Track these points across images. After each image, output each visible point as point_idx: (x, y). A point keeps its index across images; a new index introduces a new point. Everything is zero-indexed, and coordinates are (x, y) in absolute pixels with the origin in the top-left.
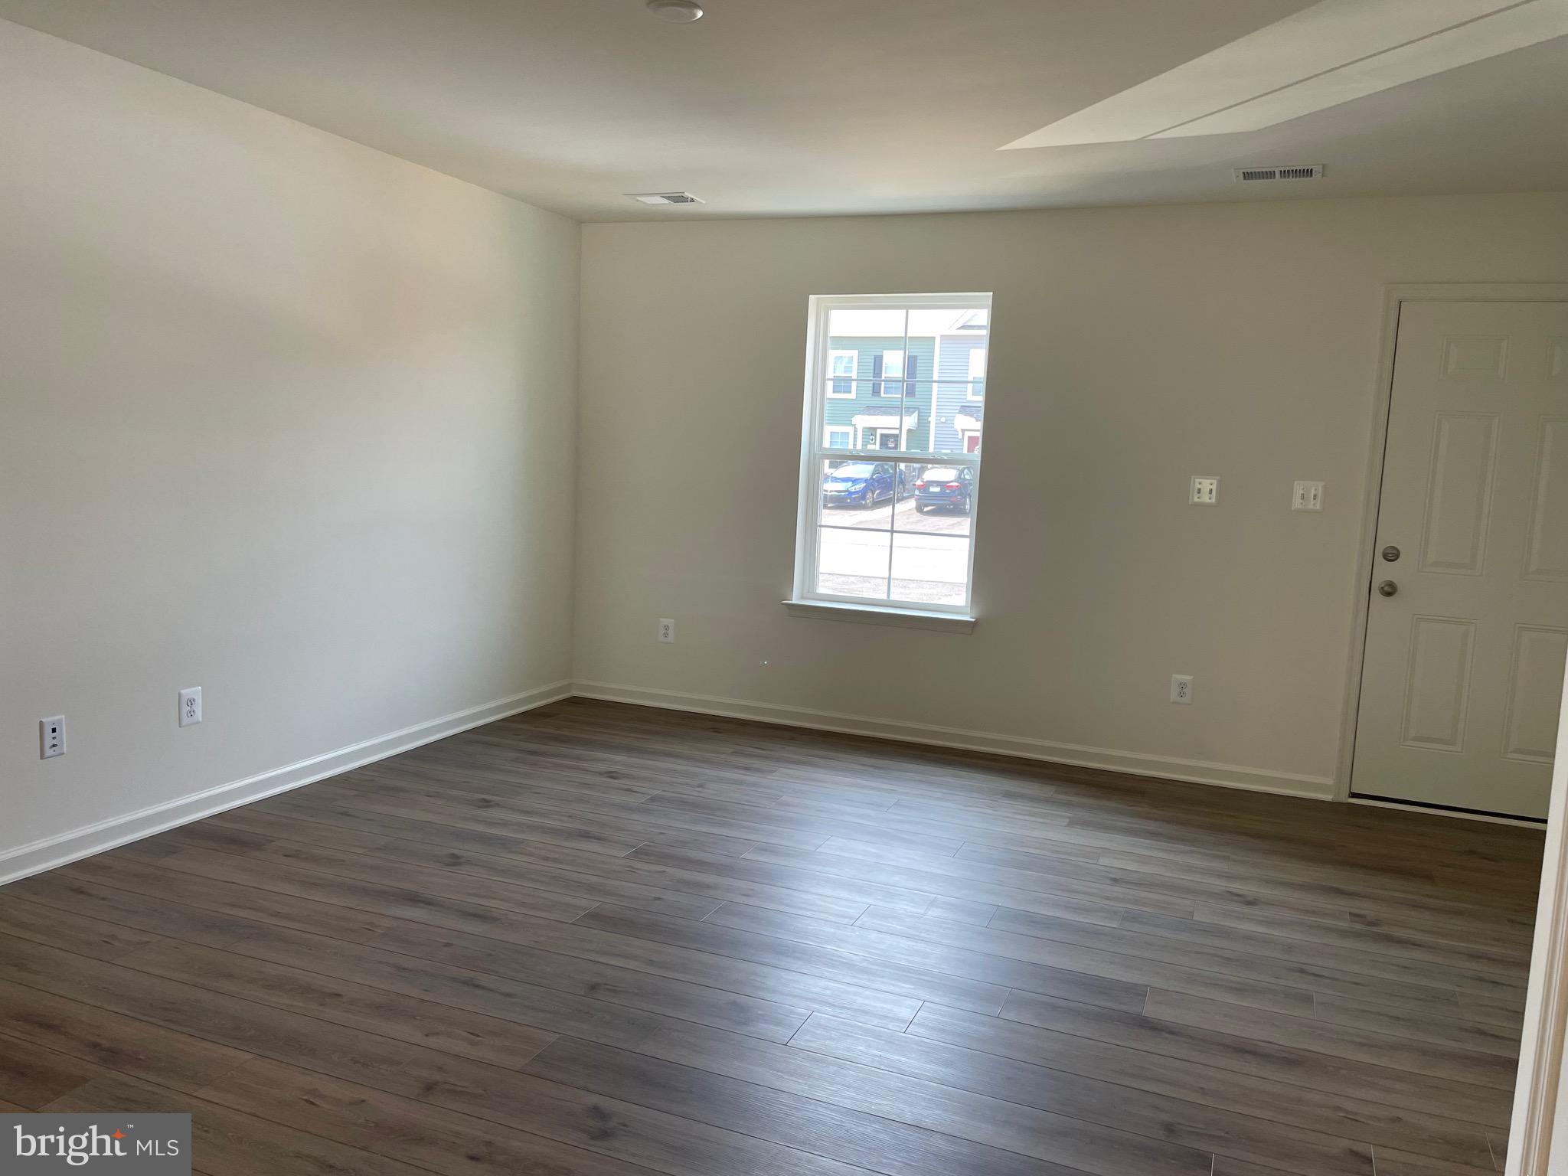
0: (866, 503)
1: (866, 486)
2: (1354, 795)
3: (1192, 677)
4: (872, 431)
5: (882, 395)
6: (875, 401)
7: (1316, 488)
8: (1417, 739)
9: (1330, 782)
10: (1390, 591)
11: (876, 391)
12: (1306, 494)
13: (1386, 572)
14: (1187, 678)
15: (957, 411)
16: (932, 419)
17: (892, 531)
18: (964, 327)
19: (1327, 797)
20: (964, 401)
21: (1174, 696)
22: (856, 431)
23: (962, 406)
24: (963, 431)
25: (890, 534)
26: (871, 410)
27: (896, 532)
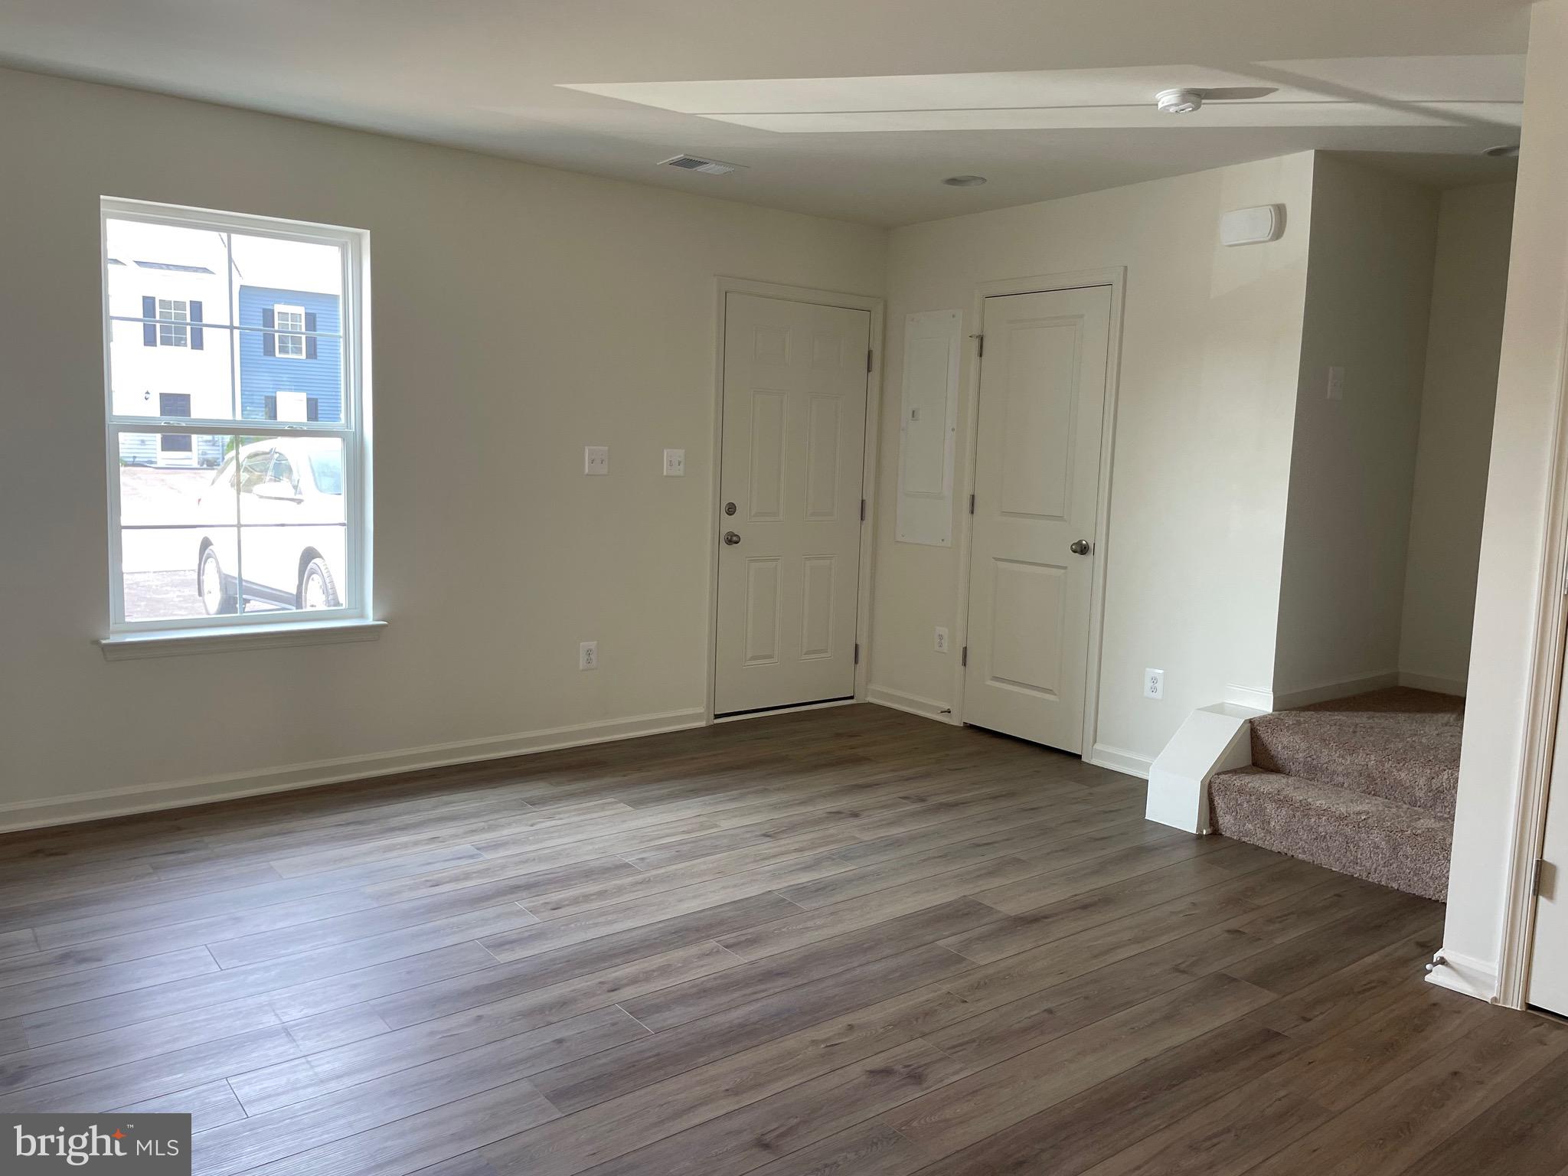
2: (717, 716)
3: (595, 642)
7: (679, 454)
8: (754, 658)
9: (701, 710)
10: (732, 540)
12: (672, 461)
13: (730, 524)
14: (593, 645)
17: (239, 526)
19: (703, 724)
21: (582, 664)
25: (236, 529)
27: (243, 526)
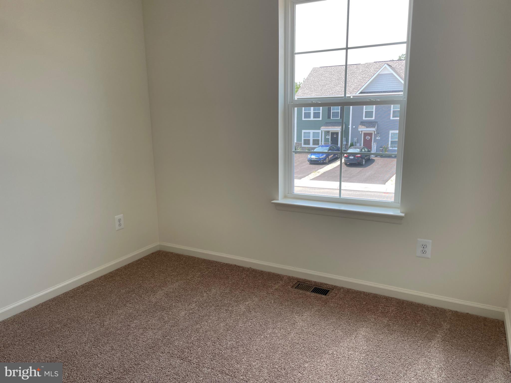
0: (326, 161)
1: (326, 156)
4: (328, 132)
5: (331, 118)
6: (328, 121)
11: (329, 117)
15: (359, 124)
16: (350, 126)
18: (361, 93)
20: (362, 120)
22: (322, 132)
23: (361, 122)
24: (362, 131)
26: (327, 124)
